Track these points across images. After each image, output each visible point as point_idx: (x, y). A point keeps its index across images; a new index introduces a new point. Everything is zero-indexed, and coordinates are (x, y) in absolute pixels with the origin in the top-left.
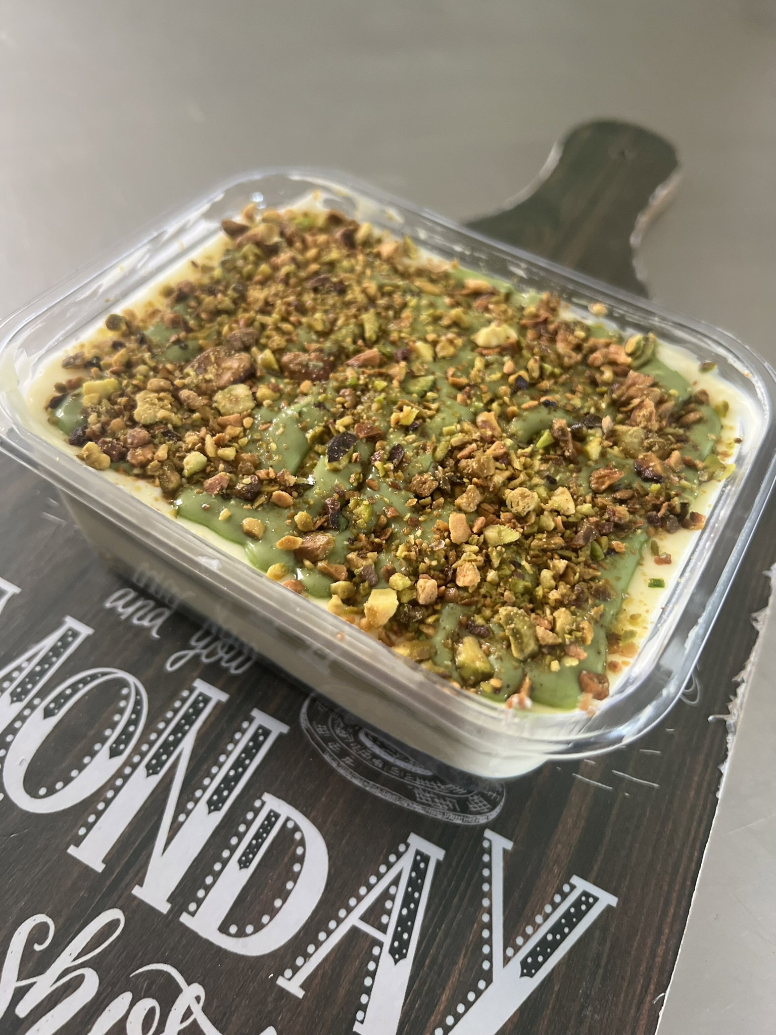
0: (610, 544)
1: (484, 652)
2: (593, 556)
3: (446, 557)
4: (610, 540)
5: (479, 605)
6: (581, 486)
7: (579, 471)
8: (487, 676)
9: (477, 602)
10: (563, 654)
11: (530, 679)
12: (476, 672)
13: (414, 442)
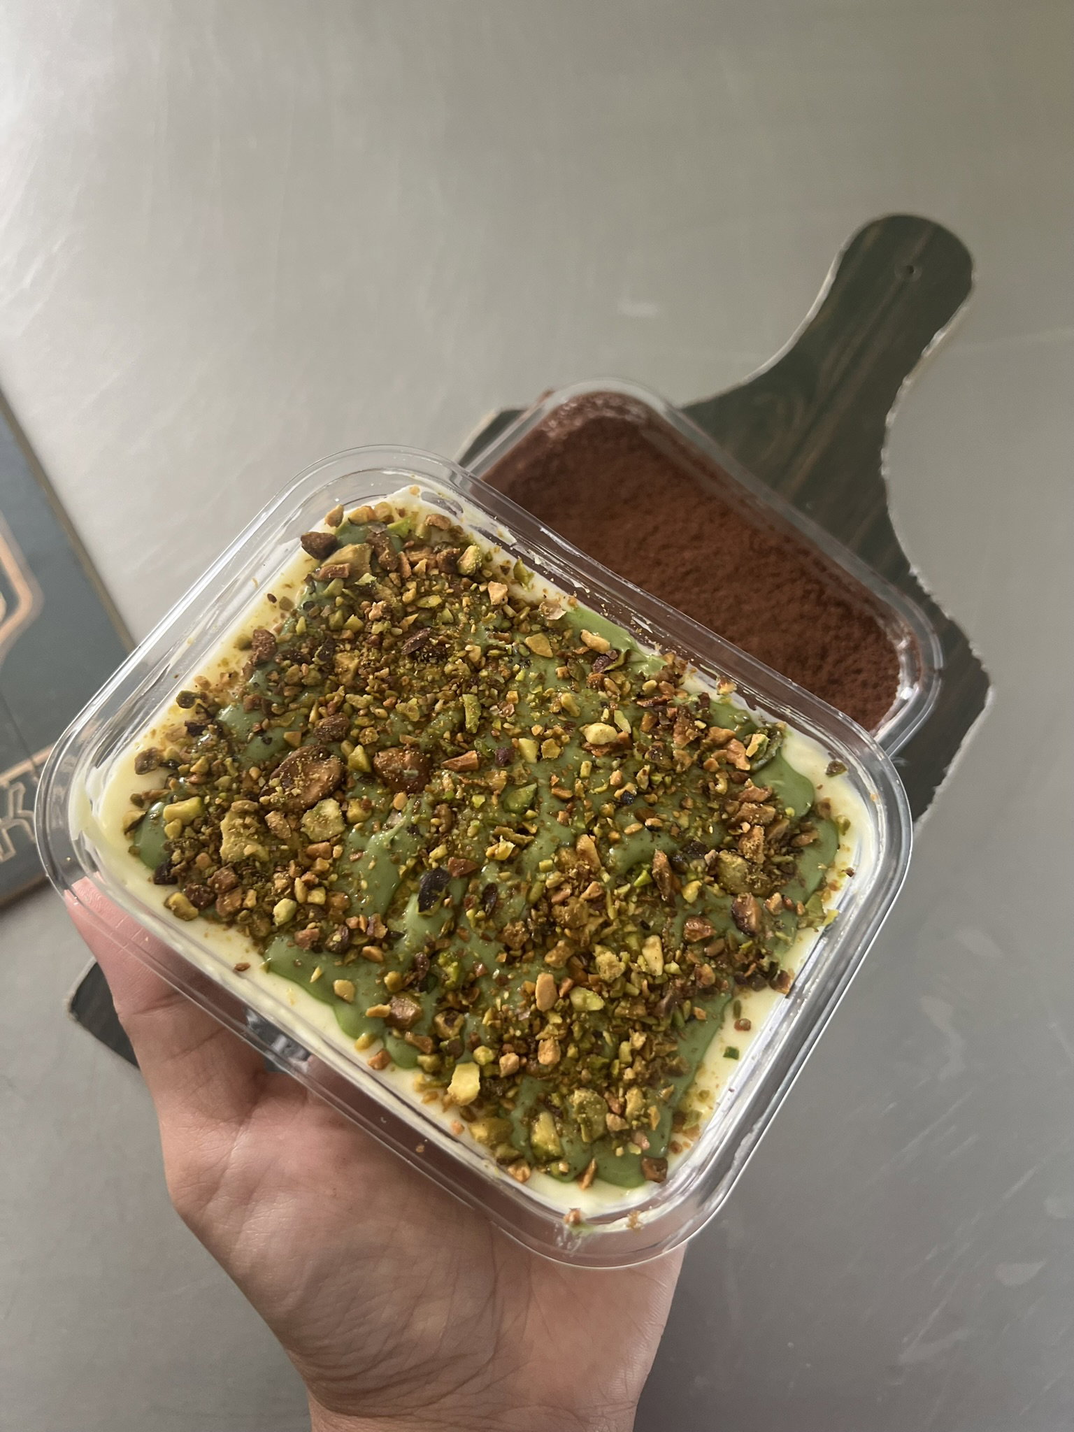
0: (692, 1010)
1: (557, 1132)
2: (674, 1025)
3: (531, 1026)
4: (693, 1005)
5: (557, 1082)
6: (673, 935)
7: (674, 915)
8: (557, 1159)
9: (555, 1079)
10: (629, 1139)
11: (596, 1164)
12: (547, 1153)
13: (509, 879)
